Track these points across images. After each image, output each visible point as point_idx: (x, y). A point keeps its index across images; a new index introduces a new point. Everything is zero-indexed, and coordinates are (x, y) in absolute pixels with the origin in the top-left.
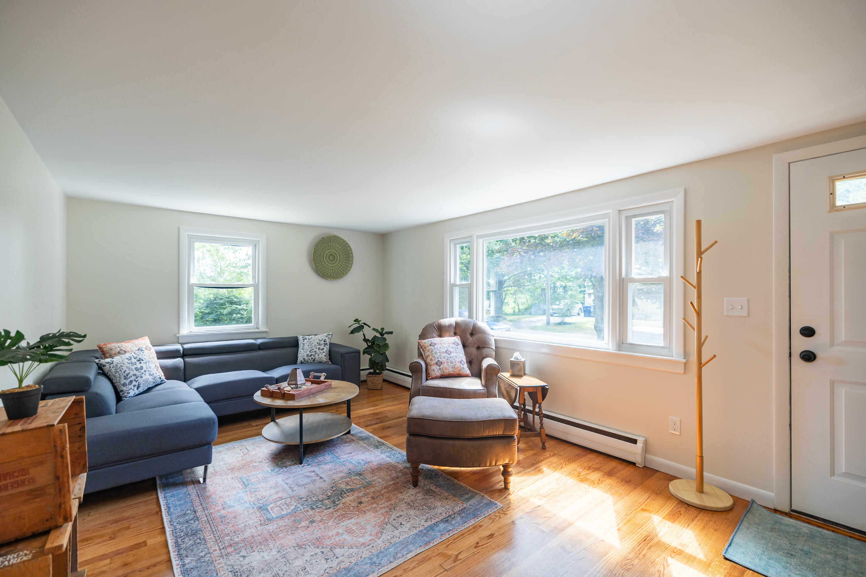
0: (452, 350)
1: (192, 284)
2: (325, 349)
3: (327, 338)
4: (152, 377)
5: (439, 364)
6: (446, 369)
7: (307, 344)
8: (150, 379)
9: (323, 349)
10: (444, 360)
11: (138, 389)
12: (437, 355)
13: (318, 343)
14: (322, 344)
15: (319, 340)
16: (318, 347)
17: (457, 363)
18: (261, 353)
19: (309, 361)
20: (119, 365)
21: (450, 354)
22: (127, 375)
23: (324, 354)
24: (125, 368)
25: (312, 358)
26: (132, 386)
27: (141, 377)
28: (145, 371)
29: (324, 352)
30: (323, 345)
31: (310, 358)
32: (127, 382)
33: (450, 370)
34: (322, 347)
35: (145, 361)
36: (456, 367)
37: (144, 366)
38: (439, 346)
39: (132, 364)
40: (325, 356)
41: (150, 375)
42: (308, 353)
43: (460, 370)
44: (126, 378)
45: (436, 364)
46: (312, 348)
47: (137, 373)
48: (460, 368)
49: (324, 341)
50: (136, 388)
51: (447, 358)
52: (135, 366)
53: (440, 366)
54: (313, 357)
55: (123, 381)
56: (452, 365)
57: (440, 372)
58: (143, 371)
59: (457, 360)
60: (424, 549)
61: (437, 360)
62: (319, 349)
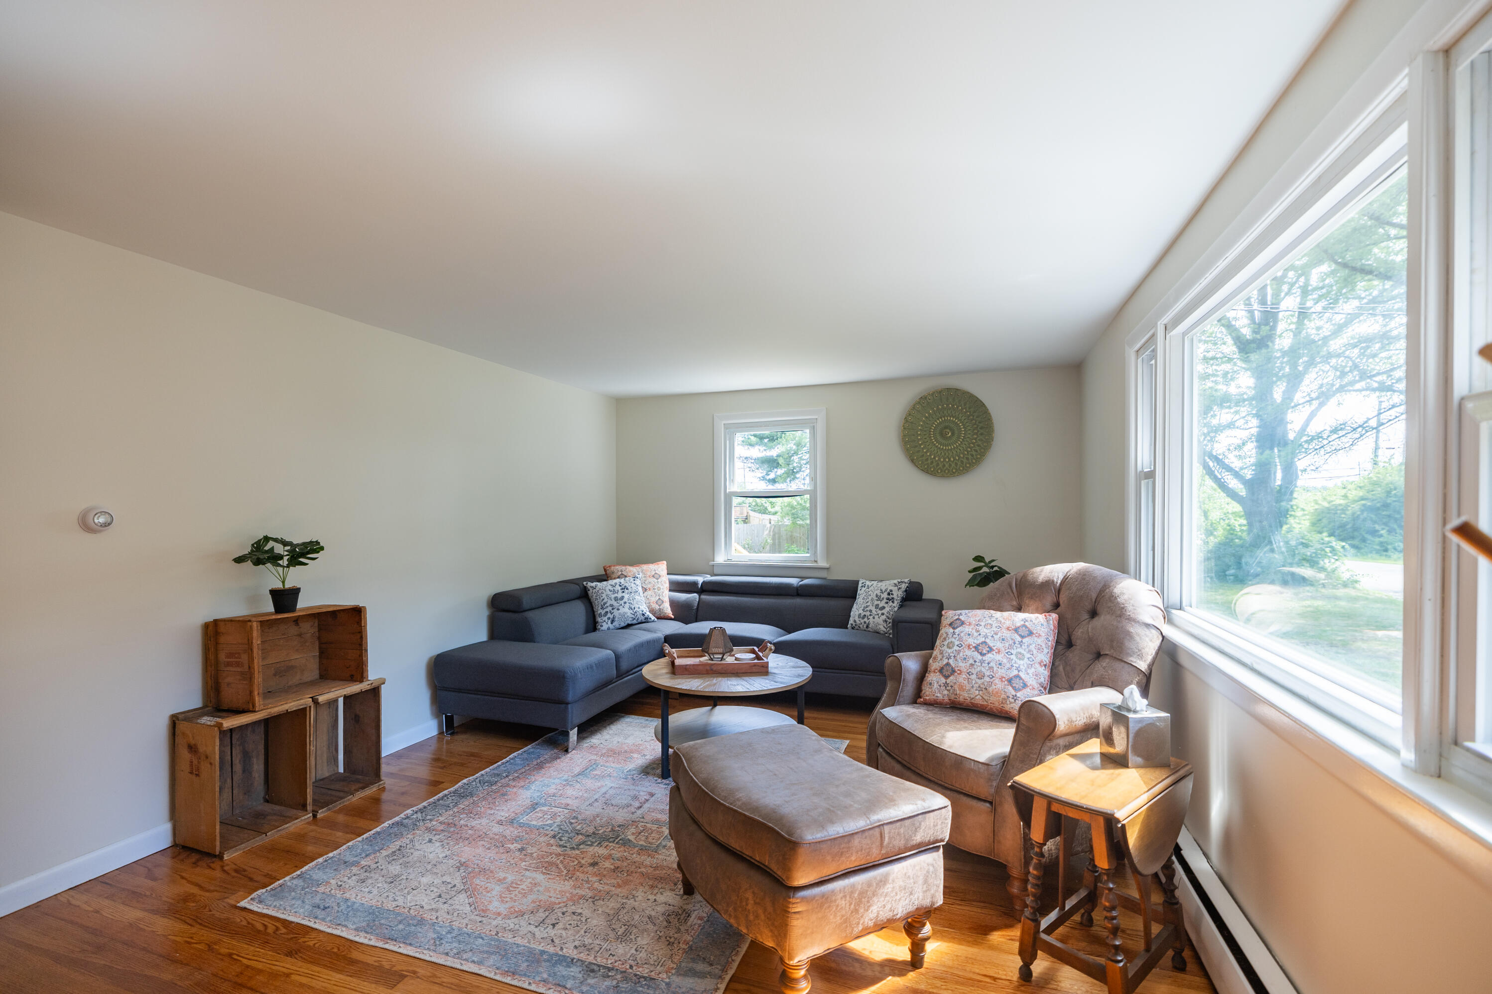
0: (996, 644)
1: (730, 492)
2: (887, 609)
3: (895, 589)
4: (631, 611)
5: (947, 673)
6: (962, 688)
7: (863, 595)
8: (629, 613)
9: (884, 608)
10: (962, 665)
11: (612, 623)
12: (949, 651)
13: (877, 596)
14: (883, 599)
15: (881, 590)
16: (876, 603)
17: (997, 681)
18: (798, 601)
19: (861, 626)
20: (600, 592)
21: (982, 654)
22: (605, 604)
23: (884, 617)
24: (604, 596)
25: (865, 622)
26: (605, 618)
27: (618, 609)
28: (625, 603)
29: (883, 614)
30: (885, 600)
31: (862, 621)
32: (603, 612)
33: (971, 693)
34: (882, 604)
35: (630, 590)
36: (990, 689)
37: (626, 596)
38: (966, 629)
39: (614, 592)
40: (885, 621)
41: (630, 608)
42: (861, 611)
43: (1004, 701)
44: (602, 608)
45: (941, 670)
46: (868, 604)
47: (615, 604)
48: (1003, 696)
49: (889, 594)
50: (609, 622)
51: (971, 661)
52: (616, 595)
53: (947, 677)
54: (866, 619)
55: (600, 611)
56: (980, 682)
57: (946, 692)
58: (622, 602)
59: (1001, 672)
60: (492, 975)
61: (945, 661)
62: (877, 606)
